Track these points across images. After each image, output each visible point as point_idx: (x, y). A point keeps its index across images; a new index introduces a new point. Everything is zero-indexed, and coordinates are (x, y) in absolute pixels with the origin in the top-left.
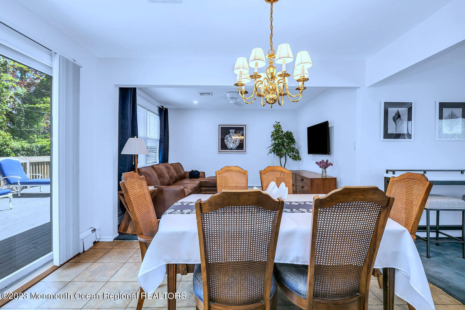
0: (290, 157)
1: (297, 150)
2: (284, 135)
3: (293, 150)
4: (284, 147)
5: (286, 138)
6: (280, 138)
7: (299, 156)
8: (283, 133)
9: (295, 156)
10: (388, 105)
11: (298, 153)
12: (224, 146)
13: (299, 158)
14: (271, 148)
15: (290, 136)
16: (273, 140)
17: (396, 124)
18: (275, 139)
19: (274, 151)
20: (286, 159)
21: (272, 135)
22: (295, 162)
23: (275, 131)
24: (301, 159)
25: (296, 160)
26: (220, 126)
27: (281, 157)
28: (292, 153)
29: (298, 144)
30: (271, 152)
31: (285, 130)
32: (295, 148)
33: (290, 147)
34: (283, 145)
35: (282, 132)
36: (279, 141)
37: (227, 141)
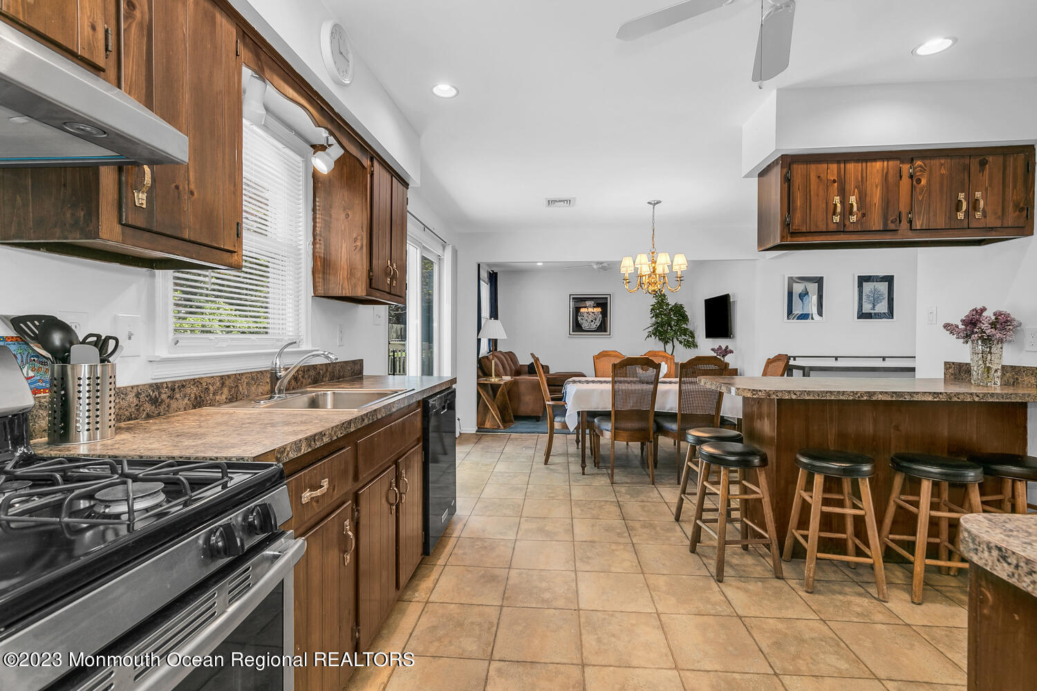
0: (681, 342)
1: (691, 333)
2: (671, 308)
3: (685, 332)
4: (671, 327)
5: (674, 314)
6: (665, 315)
7: (694, 341)
8: (670, 307)
9: (688, 341)
10: (791, 281)
11: (693, 337)
12: (577, 327)
13: (693, 345)
14: (650, 329)
15: (680, 311)
16: (653, 317)
17: (802, 301)
18: (656, 316)
19: (655, 334)
20: (674, 346)
21: (652, 309)
22: (689, 350)
23: (657, 303)
24: (697, 346)
25: (689, 347)
26: (572, 296)
27: (666, 343)
28: (683, 337)
29: (694, 323)
30: (651, 336)
31: (672, 301)
32: (687, 329)
33: (680, 328)
34: (670, 325)
35: (668, 304)
36: (662, 318)
37: (582, 319)
